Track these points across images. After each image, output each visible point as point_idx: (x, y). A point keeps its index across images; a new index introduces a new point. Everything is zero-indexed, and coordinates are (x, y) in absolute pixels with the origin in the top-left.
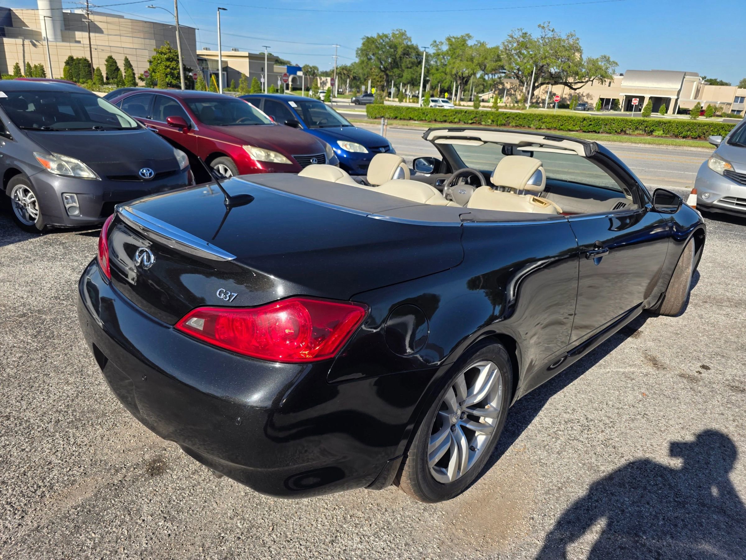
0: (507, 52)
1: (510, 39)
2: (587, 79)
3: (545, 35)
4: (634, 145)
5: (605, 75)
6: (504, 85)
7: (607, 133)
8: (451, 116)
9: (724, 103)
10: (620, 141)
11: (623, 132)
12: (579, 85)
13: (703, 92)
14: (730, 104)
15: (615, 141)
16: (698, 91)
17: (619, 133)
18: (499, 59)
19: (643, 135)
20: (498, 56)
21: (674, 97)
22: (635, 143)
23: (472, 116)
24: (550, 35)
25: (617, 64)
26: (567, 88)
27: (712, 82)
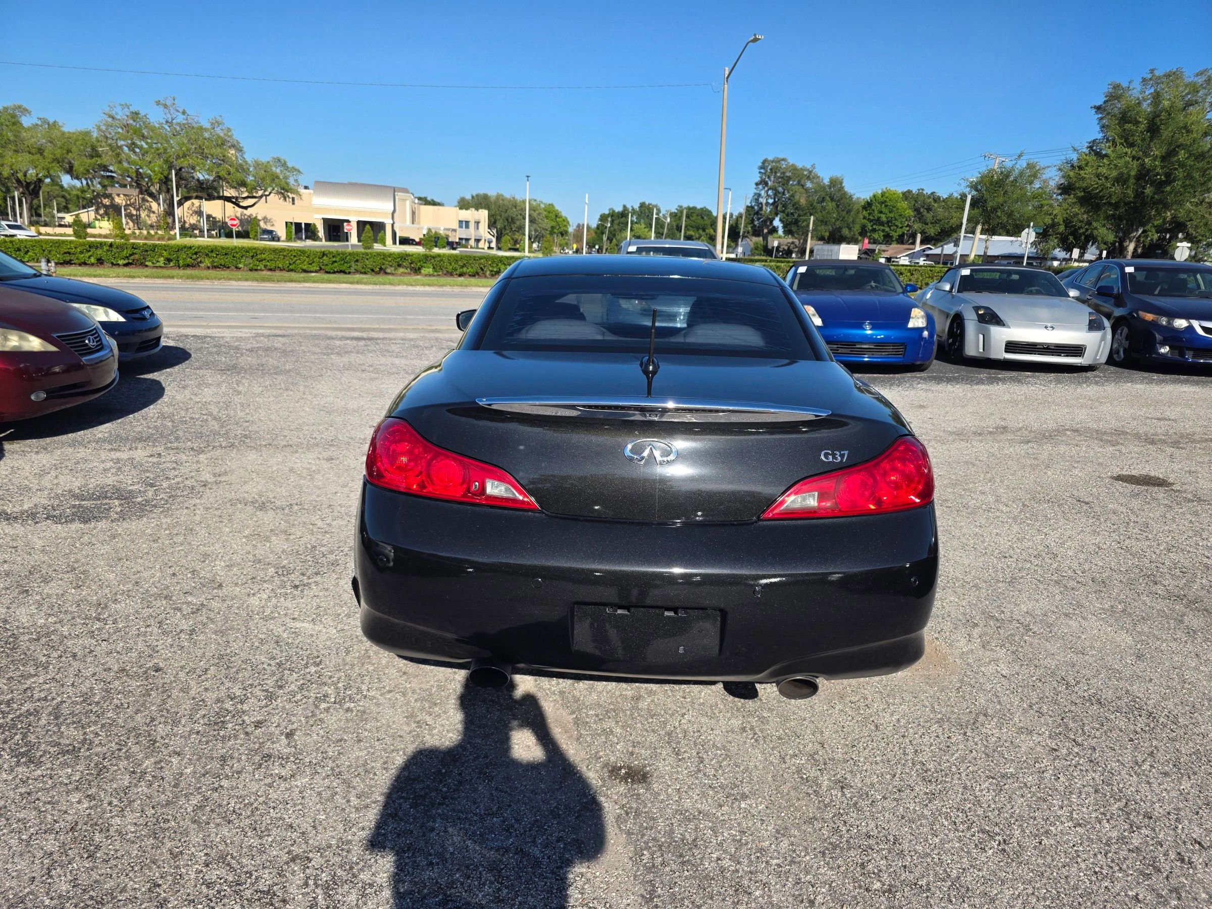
0: (109, 142)
1: (110, 120)
2: (260, 193)
3: (173, 119)
4: (410, 288)
5: (286, 187)
6: (113, 199)
7: (361, 273)
8: (81, 252)
9: (448, 230)
10: (391, 284)
11: (382, 271)
12: (250, 202)
13: (419, 214)
14: (455, 230)
15: (384, 284)
16: (413, 213)
17: (378, 273)
18: (95, 154)
19: (409, 274)
20: (94, 148)
21: (388, 221)
22: (412, 285)
23: (125, 253)
24: (180, 118)
25: (299, 171)
26: (229, 205)
27: (426, 201)
